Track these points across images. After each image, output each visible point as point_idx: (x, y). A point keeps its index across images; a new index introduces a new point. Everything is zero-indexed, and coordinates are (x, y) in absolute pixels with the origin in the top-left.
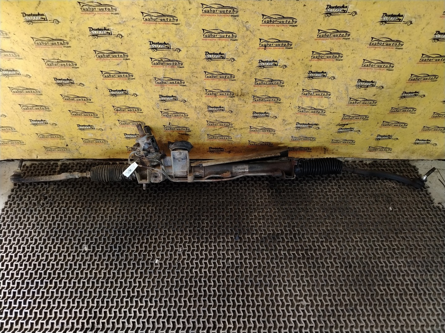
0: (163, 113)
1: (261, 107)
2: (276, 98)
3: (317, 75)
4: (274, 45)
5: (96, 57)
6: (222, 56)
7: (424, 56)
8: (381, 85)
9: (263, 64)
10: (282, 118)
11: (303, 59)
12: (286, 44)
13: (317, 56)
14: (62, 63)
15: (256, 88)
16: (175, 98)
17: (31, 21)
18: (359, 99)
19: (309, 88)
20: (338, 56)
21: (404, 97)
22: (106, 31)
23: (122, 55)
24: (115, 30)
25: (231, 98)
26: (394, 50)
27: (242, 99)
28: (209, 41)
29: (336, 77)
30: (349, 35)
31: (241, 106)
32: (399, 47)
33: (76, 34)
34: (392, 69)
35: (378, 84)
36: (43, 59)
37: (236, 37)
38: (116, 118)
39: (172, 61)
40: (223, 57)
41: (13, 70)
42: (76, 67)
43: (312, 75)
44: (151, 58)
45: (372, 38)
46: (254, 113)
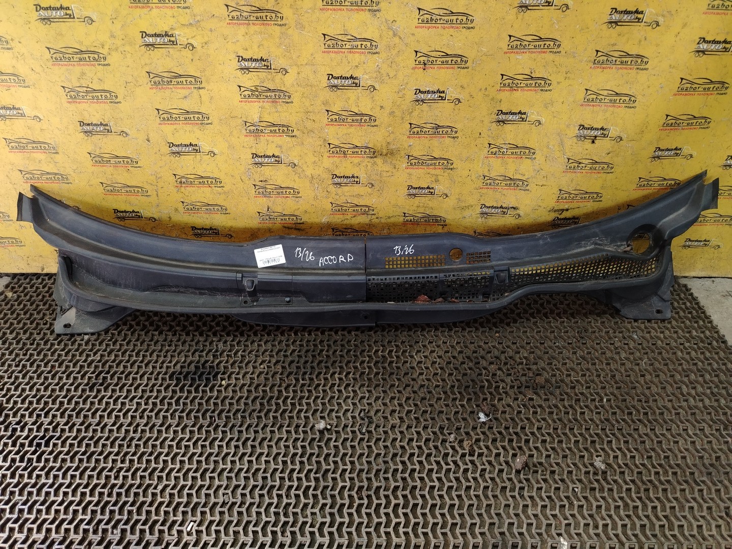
0: (257, 187)
1: (421, 177)
2: (445, 159)
3: (511, 117)
4: (438, 62)
5: (149, 84)
6: (354, 81)
7: (684, 81)
8: (617, 134)
9: (422, 95)
10: (457, 197)
11: (486, 89)
12: (458, 60)
13: (510, 83)
14: (94, 94)
15: (411, 142)
16: (278, 160)
17: (48, 19)
18: (584, 161)
19: (499, 142)
20: (543, 82)
21: (658, 157)
22: (167, 39)
23: (193, 80)
24: (182, 36)
25: (372, 160)
26: (634, 71)
27: (389, 161)
28: (333, 55)
29: (543, 120)
30: (559, 46)
31: (388, 174)
32: (642, 67)
33: (119, 42)
34: (633, 105)
35: (613, 132)
36: (63, 87)
37: (376, 47)
38: (179, 196)
39: (274, 91)
40: (356, 84)
41: (14, 108)
42: (116, 101)
43: (503, 118)
44: (240, 87)
45: (597, 51)
46: (410, 187)
